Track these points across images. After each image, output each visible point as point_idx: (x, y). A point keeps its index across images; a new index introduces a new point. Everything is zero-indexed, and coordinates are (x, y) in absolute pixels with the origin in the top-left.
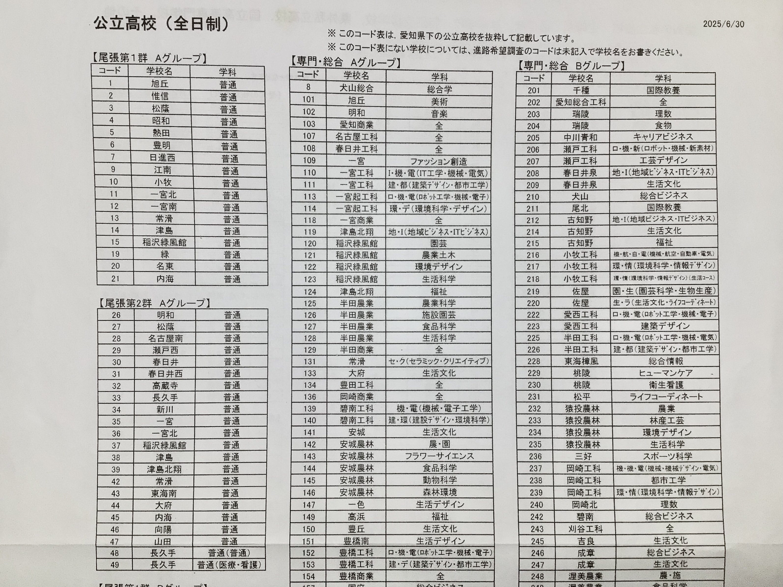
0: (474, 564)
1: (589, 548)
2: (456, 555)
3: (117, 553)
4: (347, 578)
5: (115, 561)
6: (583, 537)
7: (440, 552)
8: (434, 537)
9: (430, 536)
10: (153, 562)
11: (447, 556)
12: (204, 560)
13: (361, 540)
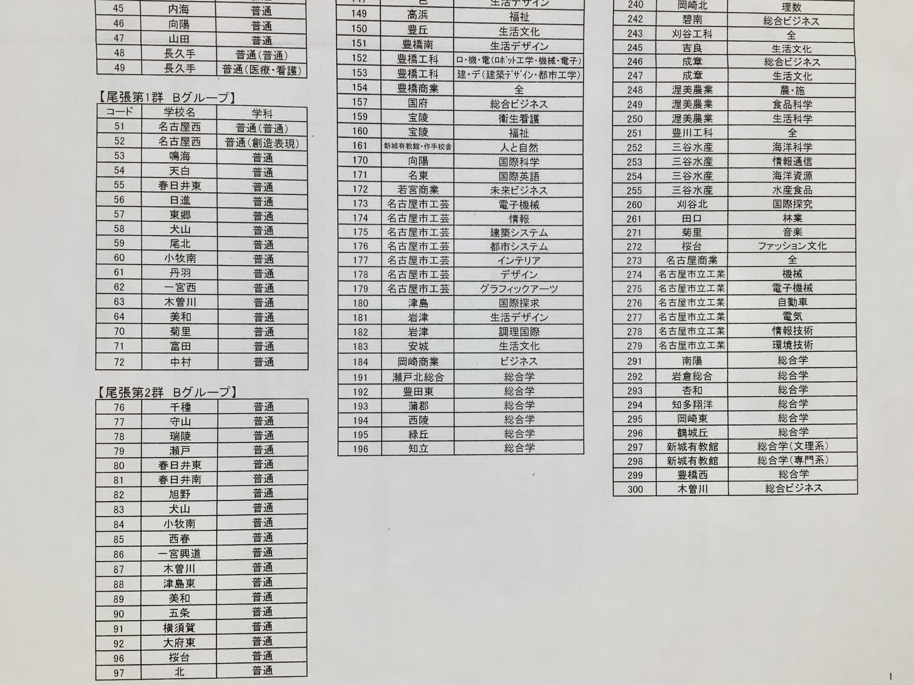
0: (559, 75)
1: (696, 56)
2: (537, 64)
3: (123, 52)
4: (406, 90)
5: (120, 62)
6: (689, 43)
7: (518, 60)
8: (511, 42)
9: (507, 40)
10: (167, 64)
11: (526, 65)
12: (230, 63)
13: (423, 43)
